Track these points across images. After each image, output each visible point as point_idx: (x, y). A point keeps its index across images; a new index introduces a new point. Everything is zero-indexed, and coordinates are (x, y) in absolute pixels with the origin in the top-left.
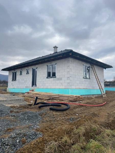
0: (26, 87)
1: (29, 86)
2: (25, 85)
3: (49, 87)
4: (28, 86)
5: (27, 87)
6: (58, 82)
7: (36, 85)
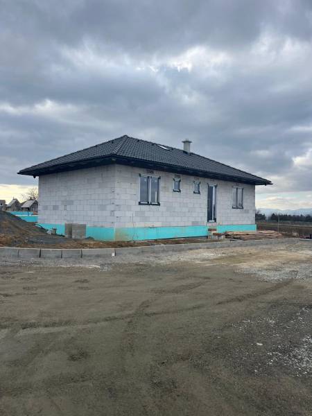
0: (193, 222)
1: (200, 220)
2: (192, 219)
3: (236, 223)
4: (198, 222)
5: (195, 224)
6: (245, 215)
7: (215, 219)
